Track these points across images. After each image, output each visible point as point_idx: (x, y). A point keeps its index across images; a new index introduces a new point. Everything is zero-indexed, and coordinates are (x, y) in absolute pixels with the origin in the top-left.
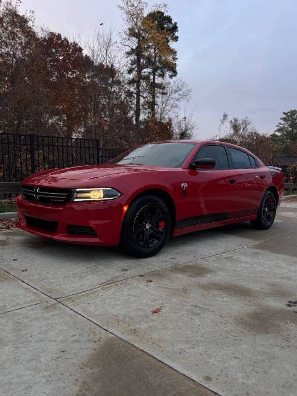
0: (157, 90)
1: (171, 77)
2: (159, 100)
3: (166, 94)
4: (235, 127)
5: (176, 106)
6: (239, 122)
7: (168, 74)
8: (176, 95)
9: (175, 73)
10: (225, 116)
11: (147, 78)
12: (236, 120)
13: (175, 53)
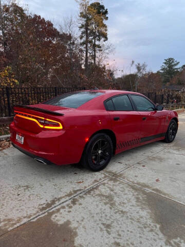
0: (97, 49)
1: (104, 41)
2: (97, 54)
3: (101, 50)
4: (139, 68)
5: (107, 58)
6: (141, 65)
7: (103, 39)
8: (107, 51)
9: (106, 39)
10: (133, 62)
11: (91, 42)
12: (139, 64)
13: (106, 27)
